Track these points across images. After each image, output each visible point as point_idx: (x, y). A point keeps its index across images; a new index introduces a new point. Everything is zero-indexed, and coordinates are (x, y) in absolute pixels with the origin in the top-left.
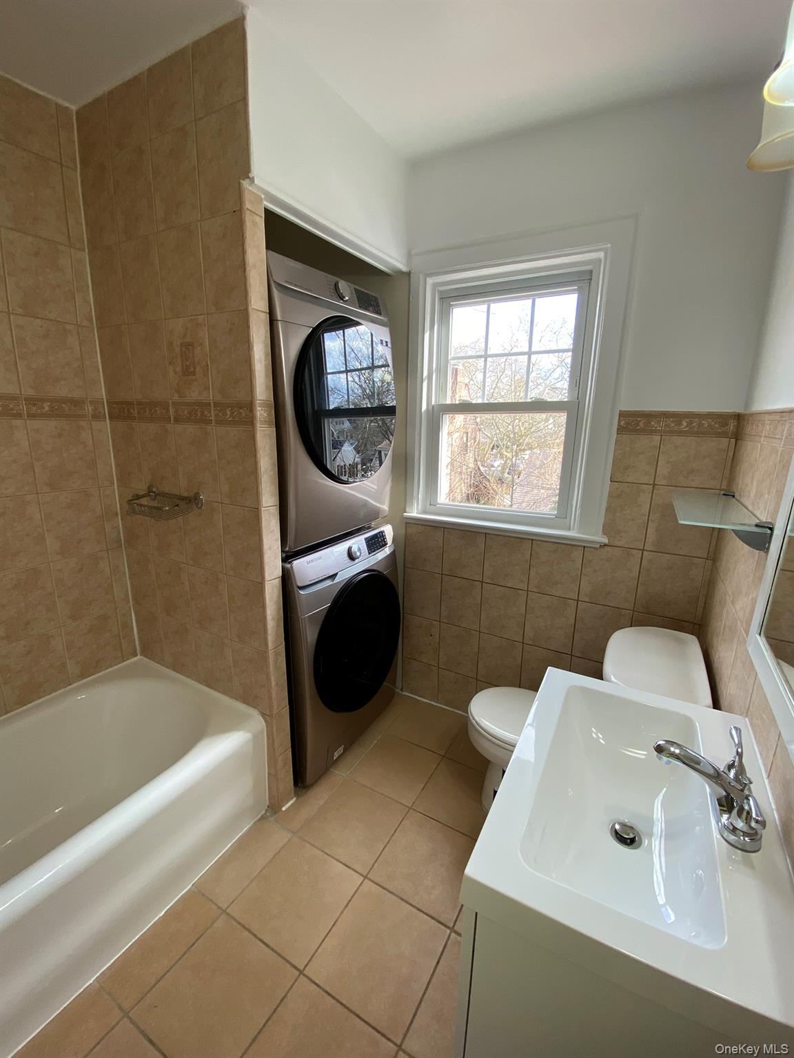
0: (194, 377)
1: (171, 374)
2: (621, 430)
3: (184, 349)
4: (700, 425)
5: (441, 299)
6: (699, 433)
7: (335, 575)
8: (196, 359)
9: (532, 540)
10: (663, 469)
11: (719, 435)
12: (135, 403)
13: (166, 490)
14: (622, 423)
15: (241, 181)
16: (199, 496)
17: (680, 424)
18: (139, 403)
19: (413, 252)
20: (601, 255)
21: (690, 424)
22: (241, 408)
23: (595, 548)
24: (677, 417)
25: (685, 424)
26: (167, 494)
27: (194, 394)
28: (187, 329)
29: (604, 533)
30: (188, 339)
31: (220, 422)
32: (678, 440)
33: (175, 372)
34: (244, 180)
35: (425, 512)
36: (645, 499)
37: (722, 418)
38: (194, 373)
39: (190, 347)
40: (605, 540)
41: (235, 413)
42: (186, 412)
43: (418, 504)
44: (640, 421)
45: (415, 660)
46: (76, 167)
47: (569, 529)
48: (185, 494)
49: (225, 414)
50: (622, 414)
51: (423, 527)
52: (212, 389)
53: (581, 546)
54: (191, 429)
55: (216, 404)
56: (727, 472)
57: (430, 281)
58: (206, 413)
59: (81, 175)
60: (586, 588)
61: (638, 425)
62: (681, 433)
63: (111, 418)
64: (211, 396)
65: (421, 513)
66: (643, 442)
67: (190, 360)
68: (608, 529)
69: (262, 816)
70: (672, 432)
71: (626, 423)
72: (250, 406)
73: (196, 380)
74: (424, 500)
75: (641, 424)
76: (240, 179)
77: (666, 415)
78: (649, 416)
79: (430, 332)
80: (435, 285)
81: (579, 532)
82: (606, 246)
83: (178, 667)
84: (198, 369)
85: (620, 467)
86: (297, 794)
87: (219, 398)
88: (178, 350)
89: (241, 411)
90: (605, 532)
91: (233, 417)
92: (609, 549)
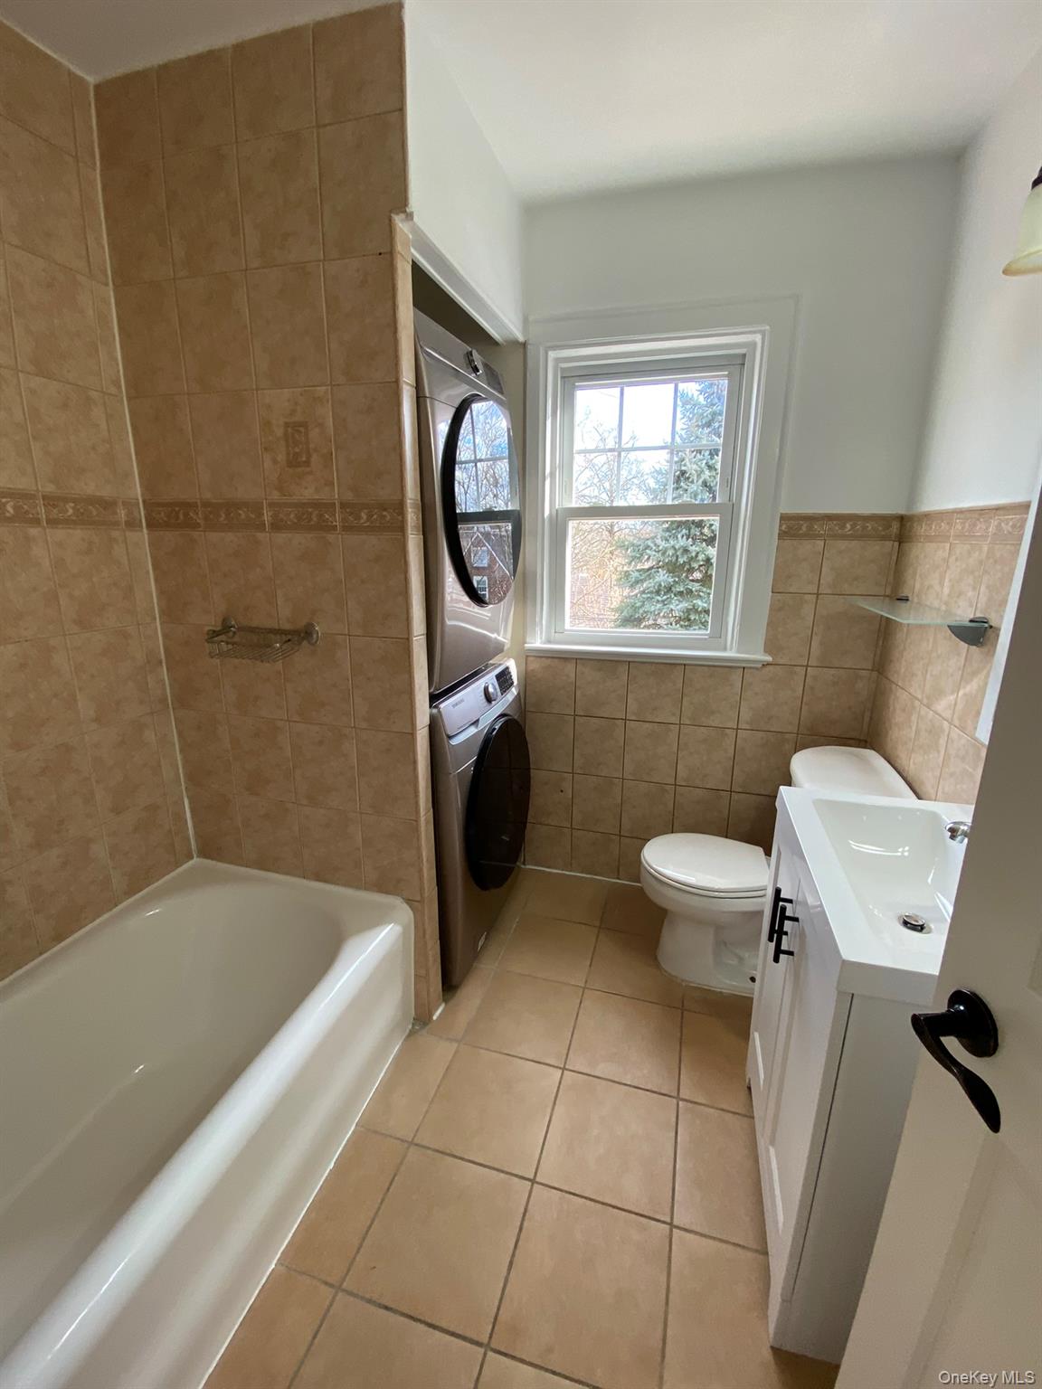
0: (308, 469)
1: (268, 464)
2: (782, 535)
3: (290, 430)
4: (864, 528)
5: (563, 377)
6: (862, 536)
7: (478, 721)
8: (312, 446)
9: (685, 665)
10: (828, 576)
11: (884, 538)
12: (199, 504)
13: (255, 624)
14: (784, 527)
15: (392, 215)
16: (313, 626)
17: (843, 527)
18: (206, 504)
19: (531, 318)
20: (758, 338)
21: (853, 527)
22: (385, 510)
23: (757, 669)
24: (841, 519)
25: (848, 526)
26: (257, 628)
27: (308, 492)
28: (296, 404)
29: (765, 651)
30: (298, 418)
31: (348, 528)
32: (842, 545)
33: (275, 461)
34: (397, 214)
35: (549, 642)
36: (808, 610)
37: (885, 520)
38: (307, 463)
39: (302, 429)
40: (769, 659)
41: (375, 517)
42: (292, 516)
43: (541, 633)
44: (802, 525)
45: (541, 824)
46: (95, 164)
47: (725, 649)
48: (287, 626)
49: (359, 518)
50: (784, 518)
51: (550, 660)
52: (339, 486)
53: (739, 667)
54: (300, 540)
55: (343, 505)
56: (891, 578)
57: (552, 354)
58: (327, 516)
59: (101, 175)
60: (746, 715)
61: (801, 529)
62: (844, 537)
63: (149, 526)
64: (337, 494)
65: (545, 643)
66: (807, 547)
67: (301, 446)
68: (770, 647)
69: (410, 1031)
70: (835, 537)
71: (788, 527)
72: (400, 507)
73: (311, 473)
74: (548, 627)
75: (804, 529)
76: (391, 212)
77: (829, 518)
78: (811, 519)
79: (552, 420)
80: (558, 360)
81: (738, 652)
82: (763, 328)
83: (265, 862)
84: (315, 458)
85: (782, 576)
86: (446, 1000)
87: (349, 496)
88: (279, 432)
89: (385, 513)
90: (767, 650)
91: (372, 523)
92: (771, 668)
